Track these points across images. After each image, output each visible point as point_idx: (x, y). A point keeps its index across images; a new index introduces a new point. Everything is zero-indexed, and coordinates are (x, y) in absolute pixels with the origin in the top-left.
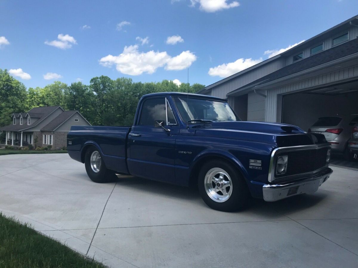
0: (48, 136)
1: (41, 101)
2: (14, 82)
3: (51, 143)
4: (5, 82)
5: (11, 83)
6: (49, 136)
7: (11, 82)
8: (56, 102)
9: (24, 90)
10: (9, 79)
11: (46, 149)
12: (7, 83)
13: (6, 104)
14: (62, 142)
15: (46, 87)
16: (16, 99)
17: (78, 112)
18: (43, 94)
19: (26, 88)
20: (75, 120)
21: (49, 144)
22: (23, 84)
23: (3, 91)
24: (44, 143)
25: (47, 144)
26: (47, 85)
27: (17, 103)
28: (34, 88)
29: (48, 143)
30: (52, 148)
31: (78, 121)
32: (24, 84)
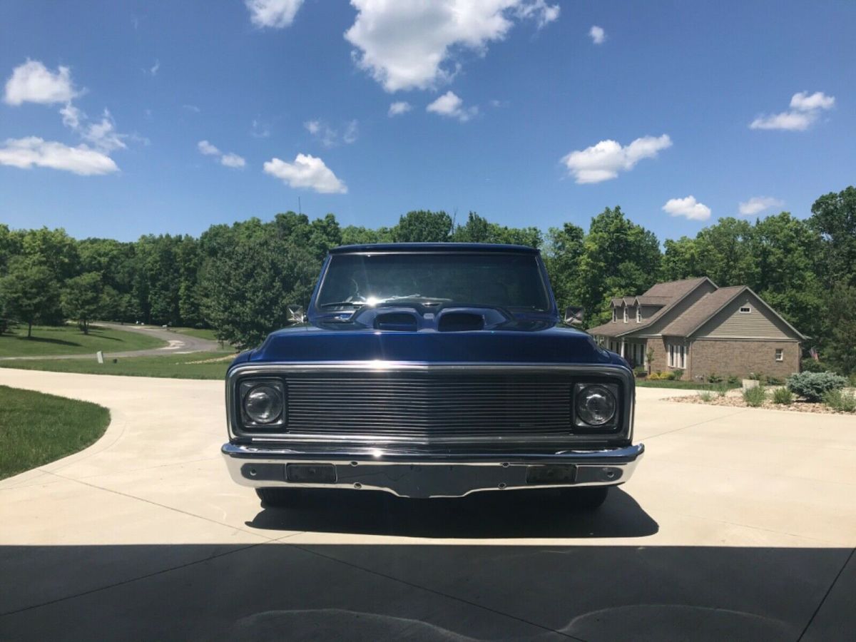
0: (677, 348)
1: (689, 269)
2: (633, 232)
3: (683, 365)
4: (613, 233)
5: (626, 234)
6: (679, 347)
7: (626, 232)
8: (719, 269)
9: (654, 246)
10: (622, 226)
11: (671, 378)
12: (619, 236)
13: (614, 280)
14: (710, 362)
15: (700, 235)
16: (632, 267)
17: (750, 290)
18: (692, 251)
19: (659, 243)
20: (742, 310)
21: (679, 367)
22: (653, 234)
23: (610, 253)
24: (669, 364)
25: (674, 366)
26: (700, 230)
27: (634, 277)
28: (675, 241)
29: (677, 366)
30: (683, 376)
31: (750, 312)
32: (655, 235)
